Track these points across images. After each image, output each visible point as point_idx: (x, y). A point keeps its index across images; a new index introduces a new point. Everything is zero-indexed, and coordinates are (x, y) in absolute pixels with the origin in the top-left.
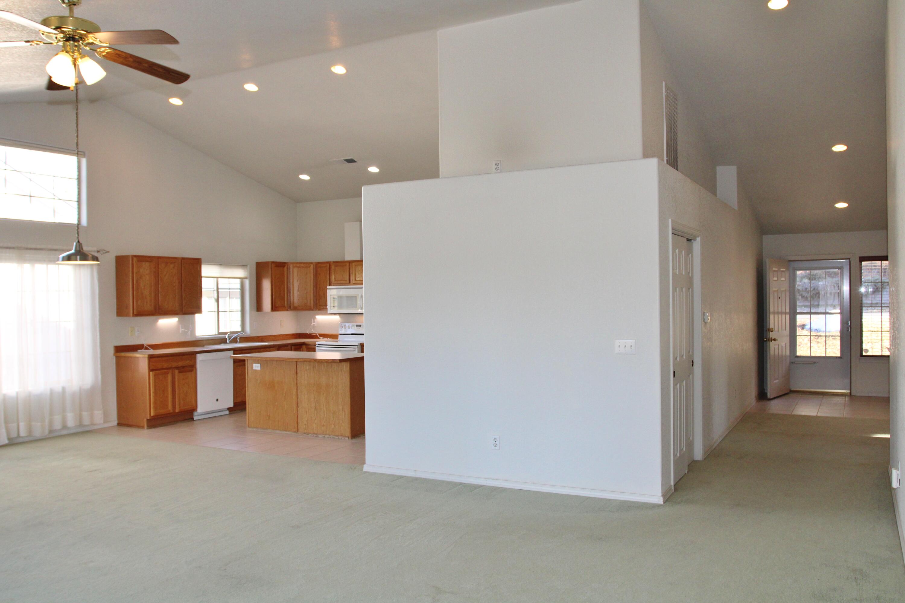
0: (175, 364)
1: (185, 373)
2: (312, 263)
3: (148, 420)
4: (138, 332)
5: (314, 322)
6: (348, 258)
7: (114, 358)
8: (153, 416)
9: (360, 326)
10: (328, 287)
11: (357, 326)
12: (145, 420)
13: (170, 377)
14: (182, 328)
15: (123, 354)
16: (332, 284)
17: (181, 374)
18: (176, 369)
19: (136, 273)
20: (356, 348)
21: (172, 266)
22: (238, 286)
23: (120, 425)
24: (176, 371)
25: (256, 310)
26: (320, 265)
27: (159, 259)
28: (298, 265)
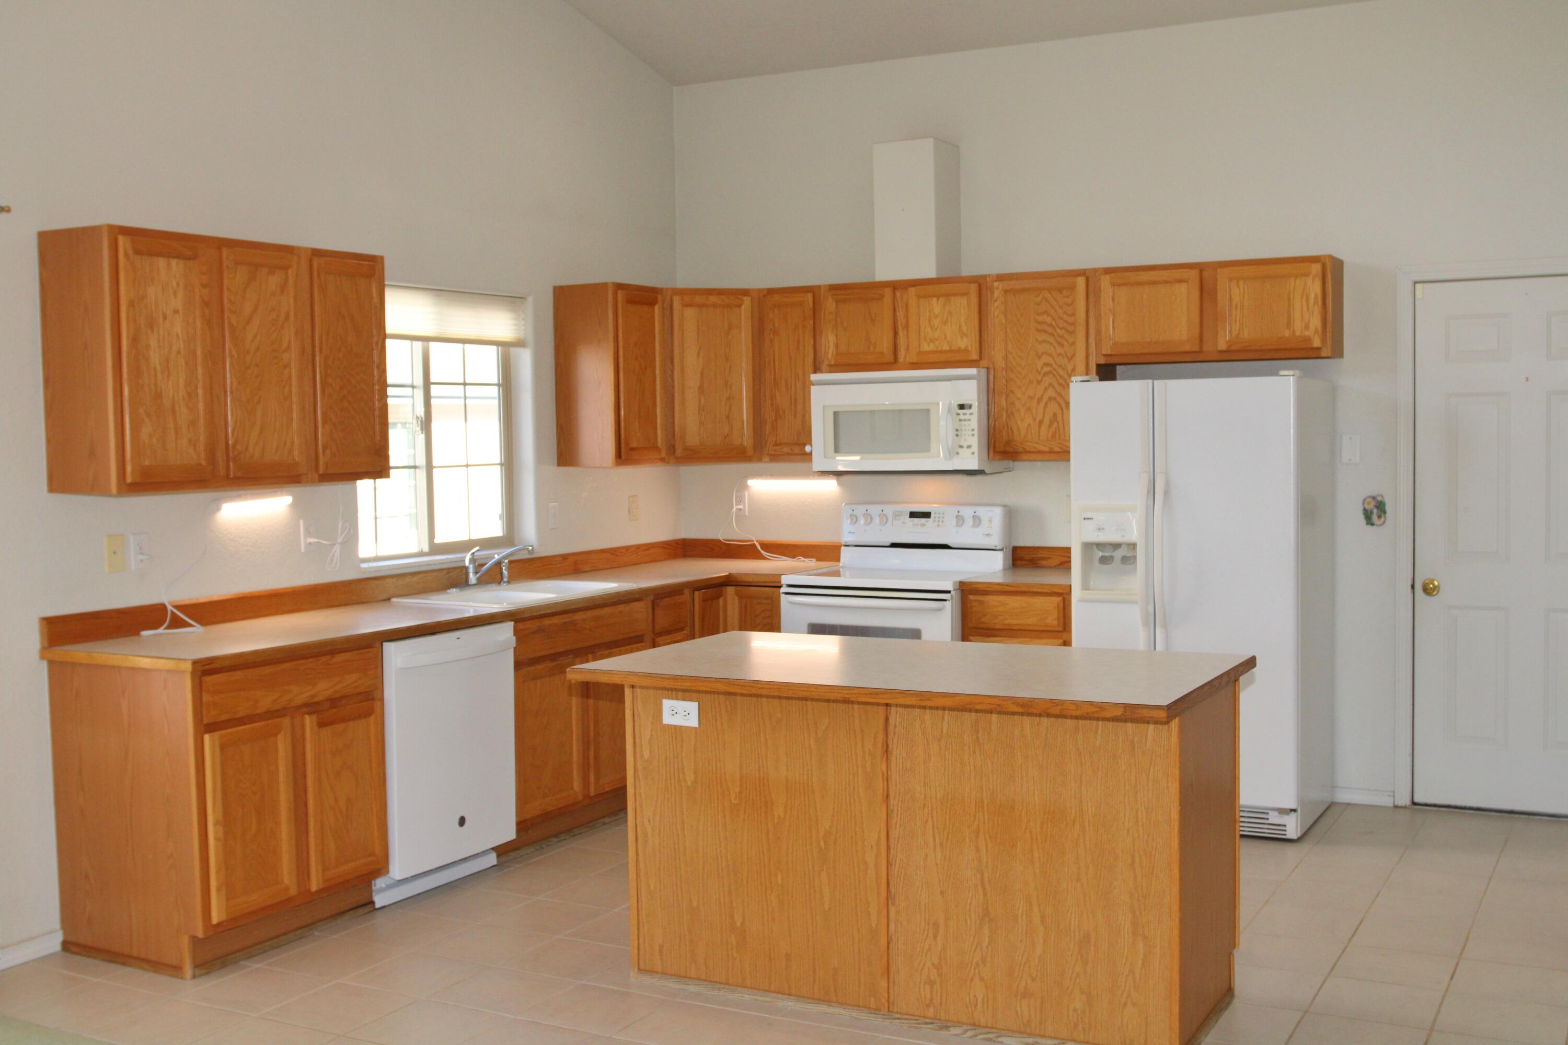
0: (301, 694)
1: (342, 726)
2: (745, 292)
3: (194, 939)
4: (142, 554)
5: (740, 500)
6: (884, 273)
7: (42, 670)
8: (219, 924)
9: (927, 515)
10: (814, 377)
11: (913, 515)
12: (185, 940)
13: (283, 745)
14: (308, 534)
15: (80, 652)
16: (824, 367)
17: (326, 732)
18: (309, 713)
19: (131, 304)
20: (945, 600)
21: (274, 281)
22: (492, 374)
23: (74, 949)
24: (309, 722)
25: (556, 461)
26: (776, 297)
27: (225, 252)
28: (698, 299)
